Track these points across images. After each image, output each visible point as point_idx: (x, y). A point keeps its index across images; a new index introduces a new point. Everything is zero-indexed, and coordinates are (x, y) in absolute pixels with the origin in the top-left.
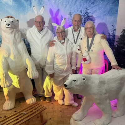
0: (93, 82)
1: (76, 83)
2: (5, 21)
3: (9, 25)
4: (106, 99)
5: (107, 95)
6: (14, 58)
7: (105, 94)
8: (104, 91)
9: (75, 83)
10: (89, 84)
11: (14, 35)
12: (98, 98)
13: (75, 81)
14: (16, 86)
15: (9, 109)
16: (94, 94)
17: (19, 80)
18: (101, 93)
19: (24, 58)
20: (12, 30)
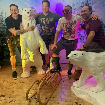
0: (90, 57)
1: (77, 57)
2: (26, 10)
3: (28, 13)
4: (100, 72)
5: (102, 68)
6: (31, 39)
7: (100, 67)
8: (99, 65)
9: (75, 57)
10: (87, 59)
11: (31, 21)
12: (94, 70)
13: (76, 55)
14: (31, 61)
15: (26, 77)
16: (91, 67)
17: (34, 56)
18: (97, 66)
19: (38, 39)
20: (30, 17)
